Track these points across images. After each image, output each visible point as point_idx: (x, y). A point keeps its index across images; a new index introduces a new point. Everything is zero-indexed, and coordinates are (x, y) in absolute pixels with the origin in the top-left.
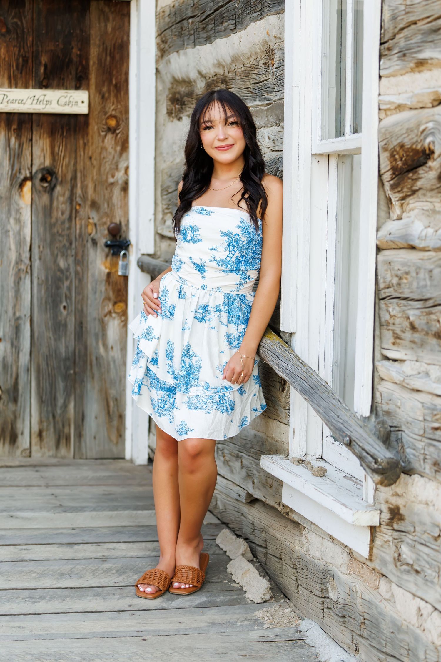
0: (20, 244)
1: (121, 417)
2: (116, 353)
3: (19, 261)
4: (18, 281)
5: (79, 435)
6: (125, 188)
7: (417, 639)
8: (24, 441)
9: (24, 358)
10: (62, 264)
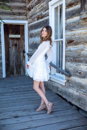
0: (13, 52)
1: (25, 71)
2: (24, 64)
3: (13, 54)
4: (13, 56)
5: (21, 73)
6: (25, 46)
7: (73, 94)
8: (15, 74)
9: (14, 65)
10: (18, 54)
